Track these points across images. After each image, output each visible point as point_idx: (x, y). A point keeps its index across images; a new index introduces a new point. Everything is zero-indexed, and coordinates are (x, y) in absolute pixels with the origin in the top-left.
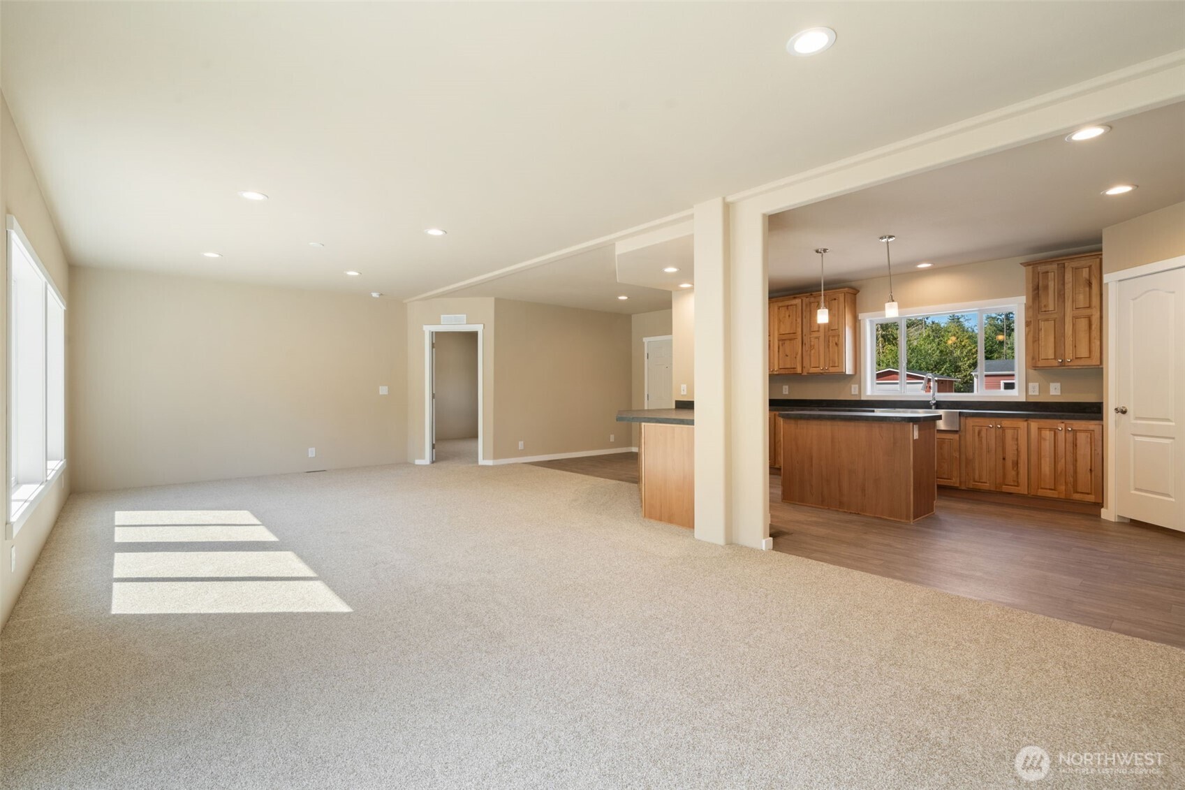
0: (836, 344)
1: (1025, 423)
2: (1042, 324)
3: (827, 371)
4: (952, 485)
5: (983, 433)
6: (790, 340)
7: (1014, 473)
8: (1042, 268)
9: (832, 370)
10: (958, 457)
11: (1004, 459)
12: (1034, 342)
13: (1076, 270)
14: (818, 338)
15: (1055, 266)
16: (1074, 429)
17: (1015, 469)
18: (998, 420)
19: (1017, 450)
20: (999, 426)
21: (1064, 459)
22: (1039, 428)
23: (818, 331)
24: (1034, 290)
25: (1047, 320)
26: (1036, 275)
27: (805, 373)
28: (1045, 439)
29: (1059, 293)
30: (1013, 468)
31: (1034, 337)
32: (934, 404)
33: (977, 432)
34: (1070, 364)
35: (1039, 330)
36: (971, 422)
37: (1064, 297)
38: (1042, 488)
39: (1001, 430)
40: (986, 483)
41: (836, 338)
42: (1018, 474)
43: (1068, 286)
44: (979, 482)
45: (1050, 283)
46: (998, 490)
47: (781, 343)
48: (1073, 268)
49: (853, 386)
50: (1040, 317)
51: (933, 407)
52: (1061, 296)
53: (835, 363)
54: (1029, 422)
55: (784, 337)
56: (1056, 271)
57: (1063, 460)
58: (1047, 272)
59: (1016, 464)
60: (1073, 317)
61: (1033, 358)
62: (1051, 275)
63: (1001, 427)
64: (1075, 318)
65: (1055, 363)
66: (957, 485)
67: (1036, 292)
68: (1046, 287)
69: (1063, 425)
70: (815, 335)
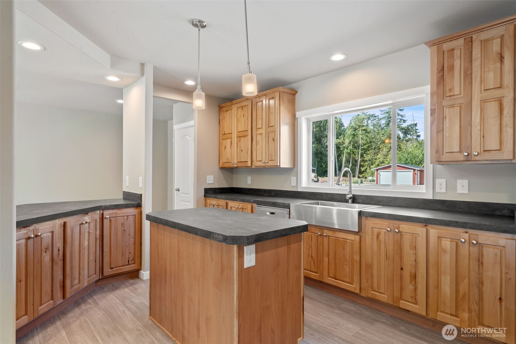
0: (273, 139)
1: (424, 230)
2: (446, 110)
3: (267, 165)
4: (353, 290)
5: (382, 237)
6: (244, 136)
7: (411, 287)
8: (446, 46)
9: (271, 163)
10: (358, 260)
11: (402, 269)
12: (438, 132)
13: (485, 43)
14: (261, 134)
15: (461, 41)
16: (479, 242)
17: (413, 283)
18: (397, 223)
19: (415, 260)
20: (397, 230)
21: (467, 279)
22: (438, 237)
23: (262, 128)
24: (438, 73)
25: (452, 106)
26: (441, 54)
27: (253, 167)
28: (444, 251)
29: (465, 72)
30: (411, 282)
31: (438, 127)
32: (350, 198)
33: (375, 234)
34: (477, 158)
35: (444, 118)
36: (370, 223)
37: (471, 78)
38: (441, 312)
39: (399, 235)
40: (384, 294)
41: (273, 134)
42: (415, 289)
43: (476, 64)
44: (377, 292)
45: (455, 63)
46: (395, 304)
47: (238, 139)
48: (481, 41)
49: (292, 178)
50: (445, 103)
51: (350, 201)
52: (468, 75)
53: (272, 157)
54: (428, 227)
55: (241, 134)
56: (462, 47)
57: (466, 281)
58: (453, 50)
59: (414, 277)
60: (481, 101)
61: (437, 151)
62: (457, 53)
63: (399, 231)
64: (483, 101)
65: (461, 157)
66: (357, 291)
67: (441, 73)
68: (452, 68)
69: (466, 236)
70: (260, 131)
